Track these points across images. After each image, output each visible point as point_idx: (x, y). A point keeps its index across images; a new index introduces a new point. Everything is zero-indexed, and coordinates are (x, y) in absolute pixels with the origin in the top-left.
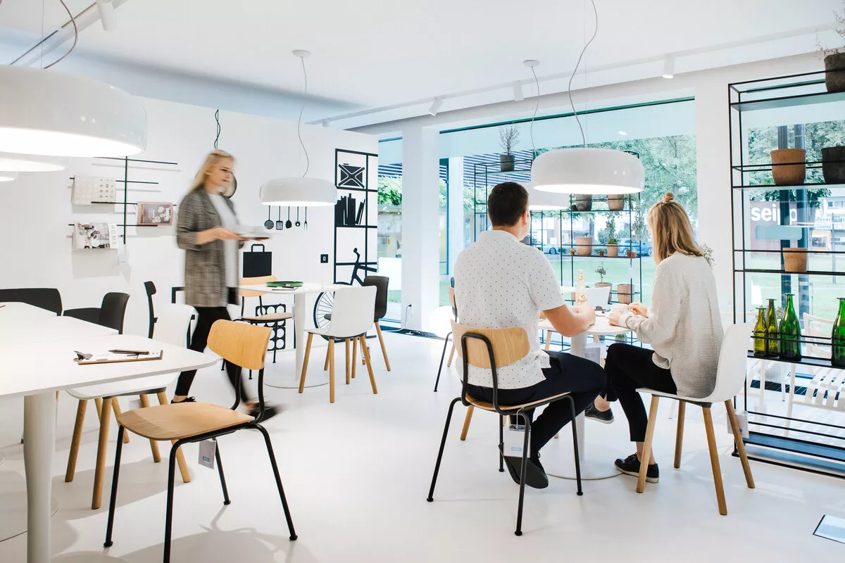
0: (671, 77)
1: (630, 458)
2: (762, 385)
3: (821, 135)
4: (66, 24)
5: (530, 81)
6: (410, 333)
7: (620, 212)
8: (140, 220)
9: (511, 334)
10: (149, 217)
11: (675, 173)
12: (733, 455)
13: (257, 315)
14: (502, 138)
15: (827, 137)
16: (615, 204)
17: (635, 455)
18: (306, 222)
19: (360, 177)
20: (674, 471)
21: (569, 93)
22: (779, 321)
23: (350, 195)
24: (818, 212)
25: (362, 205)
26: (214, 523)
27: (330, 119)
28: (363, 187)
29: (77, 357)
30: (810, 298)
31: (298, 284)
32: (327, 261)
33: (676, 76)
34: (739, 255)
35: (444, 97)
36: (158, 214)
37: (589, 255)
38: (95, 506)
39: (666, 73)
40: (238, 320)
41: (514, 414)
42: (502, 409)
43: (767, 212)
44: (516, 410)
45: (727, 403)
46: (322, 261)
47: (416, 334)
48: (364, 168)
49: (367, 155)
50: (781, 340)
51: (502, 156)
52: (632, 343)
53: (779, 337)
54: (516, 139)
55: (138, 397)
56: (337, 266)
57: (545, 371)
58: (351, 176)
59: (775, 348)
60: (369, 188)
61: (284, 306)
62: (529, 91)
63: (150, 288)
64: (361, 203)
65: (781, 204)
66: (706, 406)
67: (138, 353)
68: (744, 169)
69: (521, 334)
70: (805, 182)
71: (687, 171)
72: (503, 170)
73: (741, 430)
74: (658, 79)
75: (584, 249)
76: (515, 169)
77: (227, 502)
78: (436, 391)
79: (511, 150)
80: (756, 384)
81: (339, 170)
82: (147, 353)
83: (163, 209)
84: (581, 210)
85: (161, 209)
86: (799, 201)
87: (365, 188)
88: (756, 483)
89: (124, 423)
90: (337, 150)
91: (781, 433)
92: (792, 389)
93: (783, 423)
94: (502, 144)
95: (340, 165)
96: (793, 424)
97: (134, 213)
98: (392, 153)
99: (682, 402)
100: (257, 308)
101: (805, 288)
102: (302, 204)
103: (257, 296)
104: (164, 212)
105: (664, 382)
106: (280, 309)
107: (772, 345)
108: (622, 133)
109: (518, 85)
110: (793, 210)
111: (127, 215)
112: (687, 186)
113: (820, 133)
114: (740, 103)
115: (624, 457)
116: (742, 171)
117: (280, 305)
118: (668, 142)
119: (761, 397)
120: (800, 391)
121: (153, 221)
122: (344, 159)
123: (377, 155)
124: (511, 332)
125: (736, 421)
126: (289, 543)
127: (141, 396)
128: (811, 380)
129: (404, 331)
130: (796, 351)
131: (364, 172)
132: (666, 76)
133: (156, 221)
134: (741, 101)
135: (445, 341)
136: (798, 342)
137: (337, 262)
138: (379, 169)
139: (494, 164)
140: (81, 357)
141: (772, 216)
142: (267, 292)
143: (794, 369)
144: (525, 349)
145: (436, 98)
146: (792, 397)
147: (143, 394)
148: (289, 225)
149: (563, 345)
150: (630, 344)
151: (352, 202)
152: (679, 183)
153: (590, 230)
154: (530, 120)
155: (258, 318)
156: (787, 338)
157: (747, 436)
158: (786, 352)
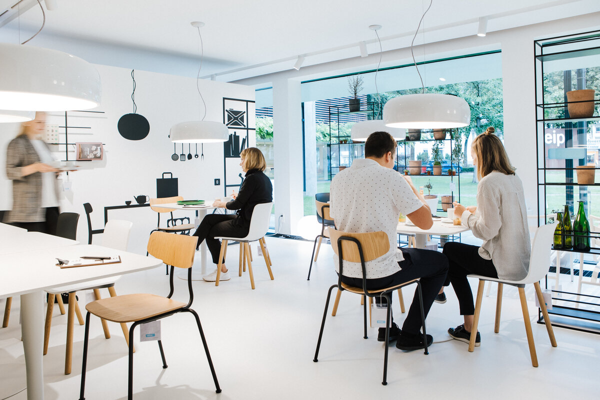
0: (484, 35)
1: (459, 328)
2: (558, 270)
3: (592, 75)
4: (15, 5)
5: (375, 41)
6: (282, 237)
7: (443, 141)
8: (78, 157)
9: (376, 236)
10: (85, 154)
11: (478, 108)
12: (538, 322)
13: (168, 226)
14: (350, 86)
15: (597, 77)
16: (438, 135)
17: (462, 325)
18: (202, 155)
19: (242, 119)
20: (495, 335)
21: (412, 48)
22: (572, 221)
23: (235, 133)
24: (588, 136)
25: (244, 140)
26: (158, 382)
27: (216, 74)
28: (245, 126)
29: (58, 263)
30: (588, 203)
31: (201, 202)
32: (219, 184)
33: (488, 34)
34: (541, 172)
35: (305, 55)
36: (91, 152)
37: (419, 174)
38: (67, 372)
39: (480, 32)
40: (156, 230)
41: (379, 296)
42: (369, 292)
43: (548, 137)
44: (380, 293)
45: (535, 284)
46: (216, 184)
47: (287, 237)
48: (245, 112)
49: (247, 101)
50: (574, 236)
51: (350, 100)
52: (453, 240)
53: (572, 233)
54: (362, 86)
55: (92, 291)
56: (227, 188)
57: (400, 263)
58: (235, 118)
59: (570, 242)
60: (249, 127)
61: (188, 219)
62: (373, 49)
63: (88, 208)
64: (243, 139)
65: (566, 131)
66: (521, 286)
67: (102, 259)
68: (545, 106)
69: (383, 236)
70: (594, 116)
71: (487, 107)
72: (351, 111)
73: (546, 304)
74: (474, 37)
75: (416, 170)
76: (361, 109)
77: (165, 367)
78: (308, 279)
79: (357, 94)
80: (553, 269)
81: (226, 113)
82: (110, 258)
83: (95, 147)
84: (413, 140)
85: (94, 148)
86: (580, 128)
87: (246, 127)
88: (558, 343)
89: (90, 310)
90: (224, 99)
91: (573, 305)
92: (581, 273)
93: (575, 298)
94: (350, 90)
95: (226, 110)
96: (582, 299)
97: (74, 151)
98: (265, 100)
99: (500, 283)
100: (168, 221)
101: (585, 195)
102: (199, 141)
103: (168, 211)
104: (96, 150)
105: (488, 270)
106: (186, 221)
107: (567, 240)
108: (442, 79)
109: (363, 45)
110: (575, 136)
111: (68, 153)
112: (487, 118)
113: (591, 74)
114: (542, 55)
115: (455, 327)
116: (544, 108)
117: (186, 218)
118: (472, 85)
119: (558, 279)
120: (588, 274)
121: (88, 157)
122: (230, 105)
123: (254, 102)
124: (376, 234)
125: (542, 298)
126: (216, 395)
127: (94, 290)
128: (595, 266)
129: (278, 236)
130: (586, 244)
131: (245, 115)
132: (479, 35)
133: (91, 157)
134: (543, 54)
135: (314, 243)
136: (588, 237)
137: (227, 184)
138: (256, 112)
139: (345, 106)
140: (61, 263)
141: (552, 140)
142: (177, 209)
143: (582, 257)
144: (387, 248)
145: (299, 57)
146: (581, 279)
147: (95, 289)
148: (190, 157)
149: (400, 243)
150: (452, 241)
151: (237, 138)
152: (481, 116)
153: (412, 154)
154: (375, 71)
155: (169, 229)
156: (579, 234)
157: (551, 309)
158: (578, 245)
